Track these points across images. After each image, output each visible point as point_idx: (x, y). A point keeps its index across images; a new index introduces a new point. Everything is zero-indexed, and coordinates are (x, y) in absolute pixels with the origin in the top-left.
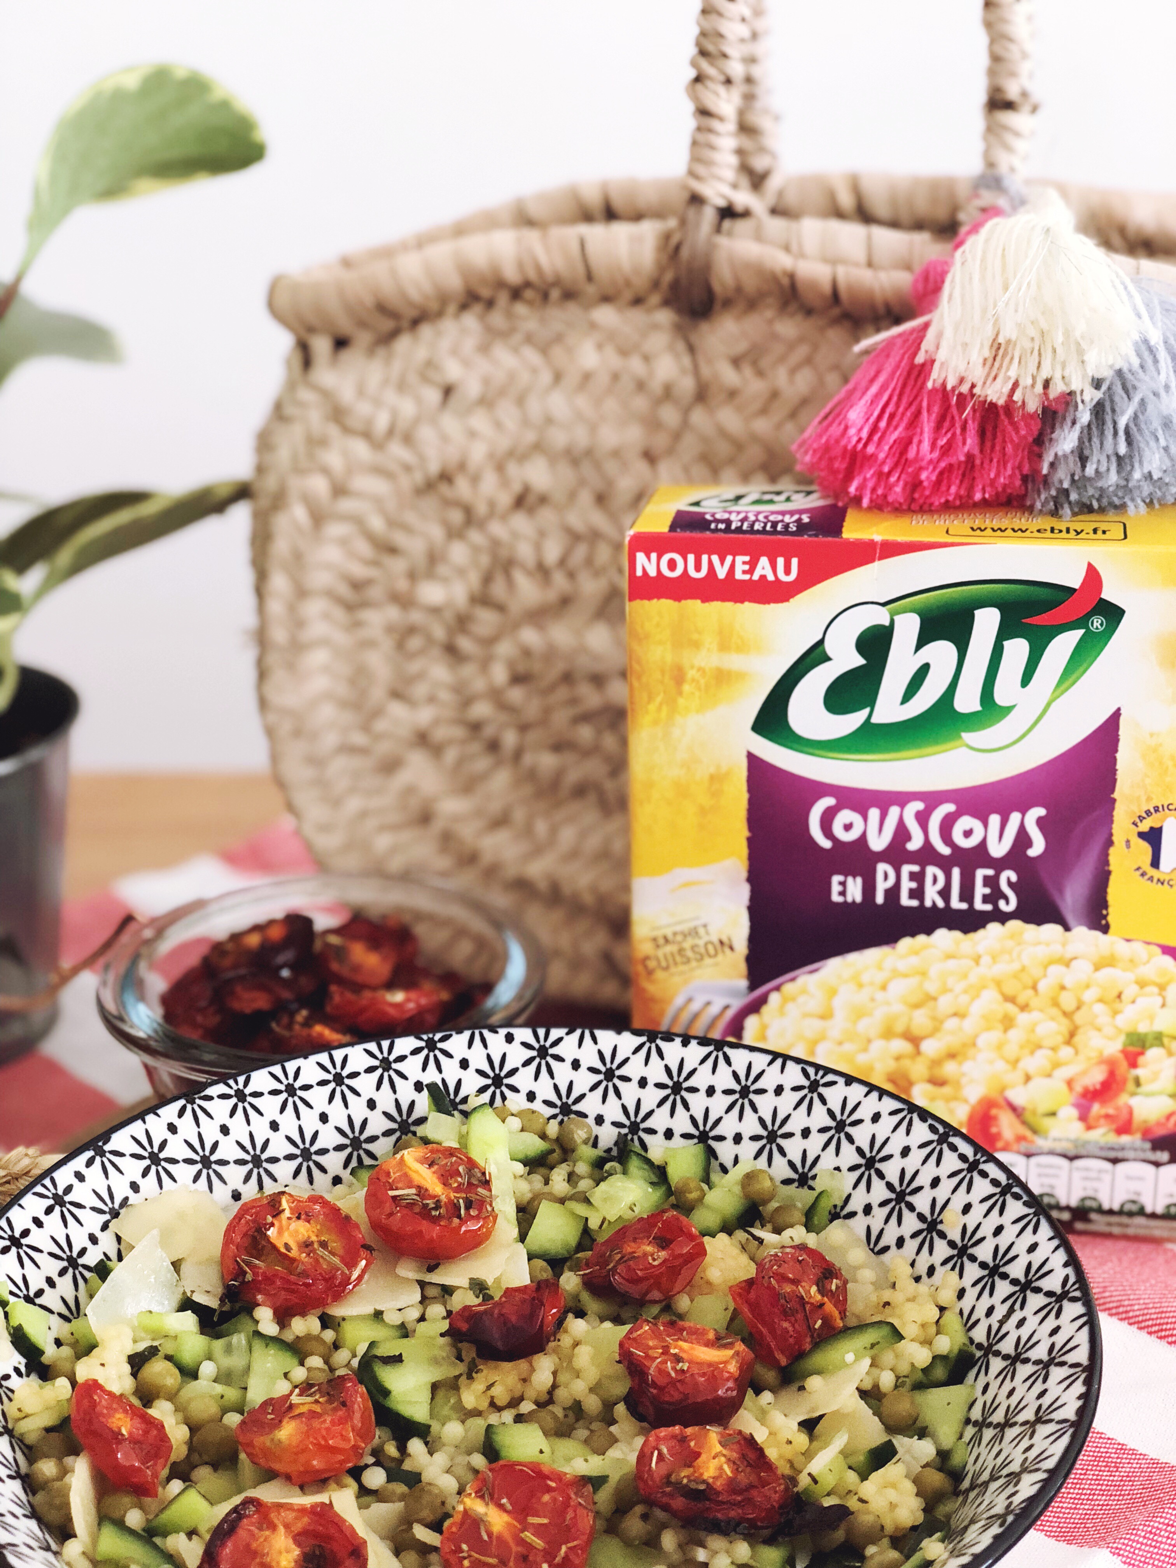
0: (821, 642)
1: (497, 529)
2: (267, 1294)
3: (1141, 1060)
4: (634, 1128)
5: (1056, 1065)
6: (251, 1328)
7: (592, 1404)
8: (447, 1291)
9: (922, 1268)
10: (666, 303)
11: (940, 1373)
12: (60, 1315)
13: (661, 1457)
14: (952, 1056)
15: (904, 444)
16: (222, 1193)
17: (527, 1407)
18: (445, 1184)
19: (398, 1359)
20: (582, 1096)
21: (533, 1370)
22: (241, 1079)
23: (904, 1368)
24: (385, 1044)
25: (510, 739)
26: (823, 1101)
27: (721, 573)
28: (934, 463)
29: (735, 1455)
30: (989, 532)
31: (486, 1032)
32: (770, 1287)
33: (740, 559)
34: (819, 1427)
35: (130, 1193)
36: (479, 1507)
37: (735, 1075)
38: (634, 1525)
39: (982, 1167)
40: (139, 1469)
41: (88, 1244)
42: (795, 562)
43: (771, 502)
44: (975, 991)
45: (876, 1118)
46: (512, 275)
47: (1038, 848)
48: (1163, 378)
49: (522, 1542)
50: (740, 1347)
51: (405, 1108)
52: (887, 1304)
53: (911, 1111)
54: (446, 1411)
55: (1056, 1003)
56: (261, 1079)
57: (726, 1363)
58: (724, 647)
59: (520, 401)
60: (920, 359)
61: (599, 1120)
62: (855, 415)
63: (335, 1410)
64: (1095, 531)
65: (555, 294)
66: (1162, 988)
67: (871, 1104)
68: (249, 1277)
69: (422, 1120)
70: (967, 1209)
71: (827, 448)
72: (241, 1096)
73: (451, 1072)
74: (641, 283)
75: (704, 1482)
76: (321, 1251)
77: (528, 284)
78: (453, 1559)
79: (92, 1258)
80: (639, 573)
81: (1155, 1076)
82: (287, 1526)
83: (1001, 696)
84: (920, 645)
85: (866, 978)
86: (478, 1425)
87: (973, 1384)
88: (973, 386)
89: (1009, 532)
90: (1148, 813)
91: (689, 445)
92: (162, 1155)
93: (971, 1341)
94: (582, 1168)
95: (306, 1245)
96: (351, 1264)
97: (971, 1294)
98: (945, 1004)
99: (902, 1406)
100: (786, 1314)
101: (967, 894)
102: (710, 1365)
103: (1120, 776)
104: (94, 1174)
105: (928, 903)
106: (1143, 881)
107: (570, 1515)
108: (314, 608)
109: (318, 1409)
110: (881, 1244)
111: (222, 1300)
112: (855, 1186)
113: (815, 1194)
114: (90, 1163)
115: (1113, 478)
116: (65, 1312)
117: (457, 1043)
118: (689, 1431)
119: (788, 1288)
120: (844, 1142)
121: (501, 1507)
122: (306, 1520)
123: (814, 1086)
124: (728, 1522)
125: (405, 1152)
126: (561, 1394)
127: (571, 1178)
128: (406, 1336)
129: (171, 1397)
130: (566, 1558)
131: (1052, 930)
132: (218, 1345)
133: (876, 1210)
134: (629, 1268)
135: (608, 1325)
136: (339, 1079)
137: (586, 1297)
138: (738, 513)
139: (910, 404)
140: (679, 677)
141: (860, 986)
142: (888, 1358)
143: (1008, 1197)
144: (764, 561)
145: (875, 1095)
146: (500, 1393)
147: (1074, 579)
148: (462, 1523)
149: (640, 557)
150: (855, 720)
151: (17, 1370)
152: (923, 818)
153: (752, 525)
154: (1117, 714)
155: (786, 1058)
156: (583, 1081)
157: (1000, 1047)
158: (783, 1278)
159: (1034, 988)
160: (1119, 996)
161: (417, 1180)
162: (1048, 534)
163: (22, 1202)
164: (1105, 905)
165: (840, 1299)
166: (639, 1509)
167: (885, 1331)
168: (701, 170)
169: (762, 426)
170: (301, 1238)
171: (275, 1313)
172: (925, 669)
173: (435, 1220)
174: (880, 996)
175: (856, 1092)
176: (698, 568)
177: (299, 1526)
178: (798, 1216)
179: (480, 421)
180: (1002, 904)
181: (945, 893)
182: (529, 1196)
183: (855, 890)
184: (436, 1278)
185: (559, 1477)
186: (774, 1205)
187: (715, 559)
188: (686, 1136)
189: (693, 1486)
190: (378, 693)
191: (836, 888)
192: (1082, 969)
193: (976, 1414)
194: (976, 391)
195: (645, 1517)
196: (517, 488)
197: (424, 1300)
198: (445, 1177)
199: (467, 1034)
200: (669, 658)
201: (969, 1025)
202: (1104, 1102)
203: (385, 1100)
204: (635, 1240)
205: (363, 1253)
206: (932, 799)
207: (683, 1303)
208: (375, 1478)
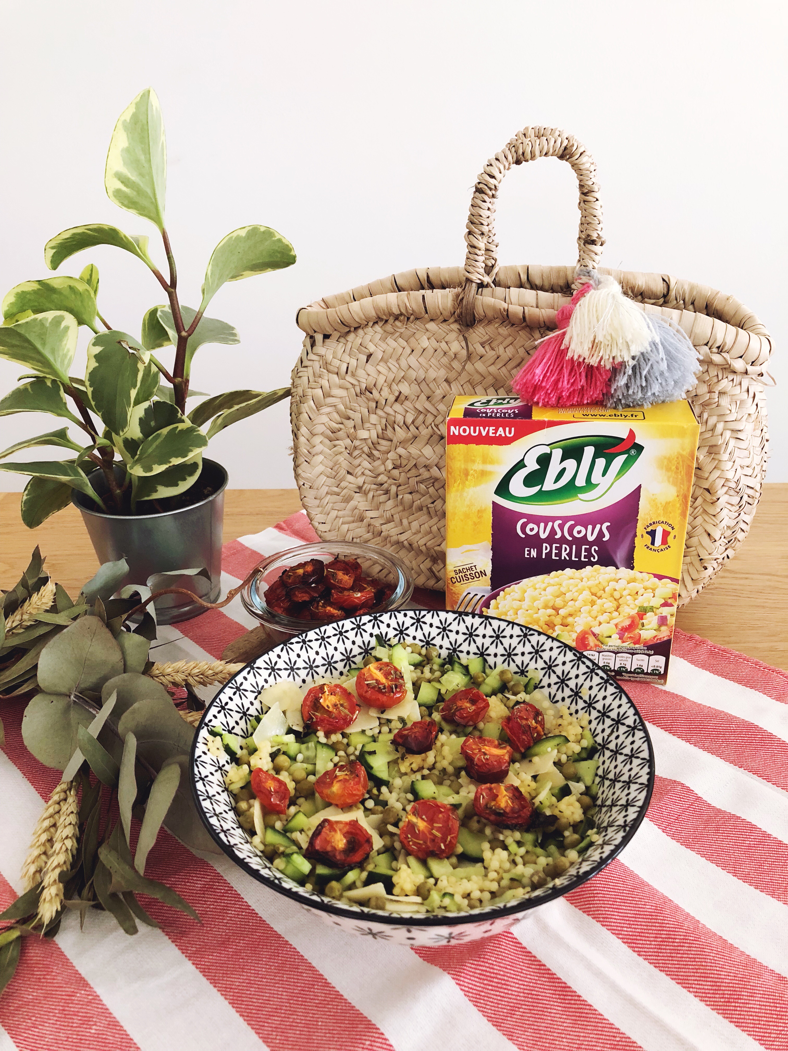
0: (523, 460)
1: (388, 409)
2: (321, 726)
3: (644, 616)
4: (455, 650)
5: (611, 619)
6: (316, 740)
7: (450, 769)
8: (389, 721)
9: (573, 710)
10: (456, 321)
11: (584, 755)
12: (241, 736)
13: (483, 797)
14: (571, 615)
15: (556, 382)
16: (299, 680)
17: (426, 772)
18: (387, 678)
19: (374, 753)
20: (434, 638)
21: (427, 757)
22: (304, 635)
23: (570, 753)
24: (358, 619)
25: (393, 489)
26: (530, 642)
27: (484, 434)
28: (568, 389)
29: (511, 795)
30: (590, 416)
31: (396, 613)
32: (517, 722)
33: (491, 428)
34: (538, 778)
35: (264, 684)
36: (414, 819)
37: (494, 630)
38: (474, 825)
39: (596, 671)
40: (279, 805)
41: (250, 706)
42: (513, 429)
43: (501, 404)
44: (581, 592)
45: (551, 649)
46: (396, 311)
47: (607, 537)
48: (661, 356)
49: (432, 834)
50: (509, 748)
51: (366, 643)
52: (560, 725)
53: (565, 647)
54: (394, 773)
55: (612, 596)
56: (311, 635)
57: (503, 755)
58: (484, 462)
59: (398, 360)
60: (563, 347)
61: (441, 647)
62: (538, 371)
63: (354, 778)
64: (632, 415)
65: (412, 317)
66: (654, 590)
67: (549, 644)
68: (314, 720)
69: (373, 648)
70: (591, 688)
71: (525, 384)
72: (304, 641)
73: (384, 629)
74: (446, 314)
75: (502, 809)
76: (341, 708)
77: (401, 314)
78: (405, 842)
79: (253, 711)
80: (452, 434)
81: (650, 623)
82: (340, 830)
83: (594, 480)
84: (562, 461)
85: (537, 586)
86: (408, 780)
87: (598, 760)
88: (584, 359)
89: (598, 416)
90: (651, 524)
91: (464, 377)
92: (276, 668)
93: (596, 742)
94: (436, 667)
95: (335, 706)
96: (353, 713)
97: (594, 723)
98: (569, 596)
99: (571, 770)
100: (524, 733)
101: (578, 555)
102: (498, 756)
103: (640, 510)
104: (251, 676)
105: (563, 558)
106: (648, 550)
107: (450, 823)
108: (317, 440)
109: (347, 777)
110: (555, 699)
111: (304, 728)
112: (544, 676)
113: (528, 679)
114: (249, 673)
115: (640, 395)
116: (243, 734)
117: (385, 618)
118: (493, 785)
119: (524, 722)
120: (539, 658)
121: (423, 819)
122: (348, 827)
123: (525, 635)
124: (512, 824)
125: (370, 665)
126: (438, 766)
127: (432, 671)
128: (375, 741)
129: (287, 770)
130: (450, 841)
131: (612, 569)
132: (304, 746)
133: (553, 686)
134: (460, 713)
135: (454, 736)
136: (341, 633)
137: (444, 724)
138: (490, 409)
139: (558, 365)
140: (466, 474)
141: (536, 589)
142: (564, 749)
143: (608, 684)
144: (501, 429)
145: (550, 640)
146: (415, 767)
147: (624, 435)
148: (408, 826)
149: (452, 428)
150: (536, 489)
151: (227, 762)
152: (561, 527)
153: (496, 415)
154: (640, 487)
155: (514, 624)
156: (434, 632)
157: (589, 612)
158: (522, 718)
159: (604, 590)
160: (637, 593)
161: (375, 677)
162: (614, 417)
163: (224, 691)
164: (633, 559)
165: (542, 723)
166: (475, 818)
167: (563, 738)
168: (471, 269)
169: (493, 369)
170: (333, 702)
171: (325, 734)
172: (563, 471)
173: (384, 694)
174: (543, 593)
175: (543, 638)
176: (475, 432)
177: (345, 830)
178: (522, 688)
179: (382, 368)
180: (592, 559)
181: (570, 555)
182: (416, 679)
183: (534, 553)
184: (385, 716)
185: (444, 806)
186: (512, 683)
187: (481, 428)
188: (475, 654)
189: (498, 811)
190: (343, 472)
191: (526, 552)
192: (623, 583)
193: (600, 772)
194: (586, 361)
195: (478, 822)
196: (397, 394)
197: (380, 724)
198: (387, 675)
199: (389, 614)
200: (463, 466)
201: (578, 604)
202: (630, 632)
203: (359, 641)
204: (461, 700)
205: (357, 708)
206: (565, 519)
207: (481, 725)
208: (370, 804)
